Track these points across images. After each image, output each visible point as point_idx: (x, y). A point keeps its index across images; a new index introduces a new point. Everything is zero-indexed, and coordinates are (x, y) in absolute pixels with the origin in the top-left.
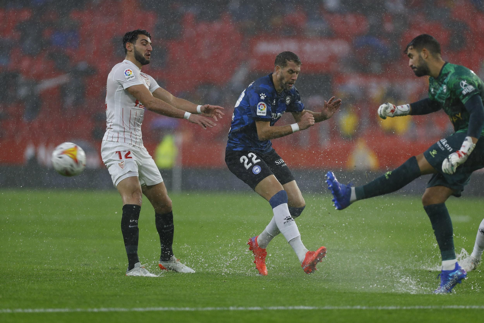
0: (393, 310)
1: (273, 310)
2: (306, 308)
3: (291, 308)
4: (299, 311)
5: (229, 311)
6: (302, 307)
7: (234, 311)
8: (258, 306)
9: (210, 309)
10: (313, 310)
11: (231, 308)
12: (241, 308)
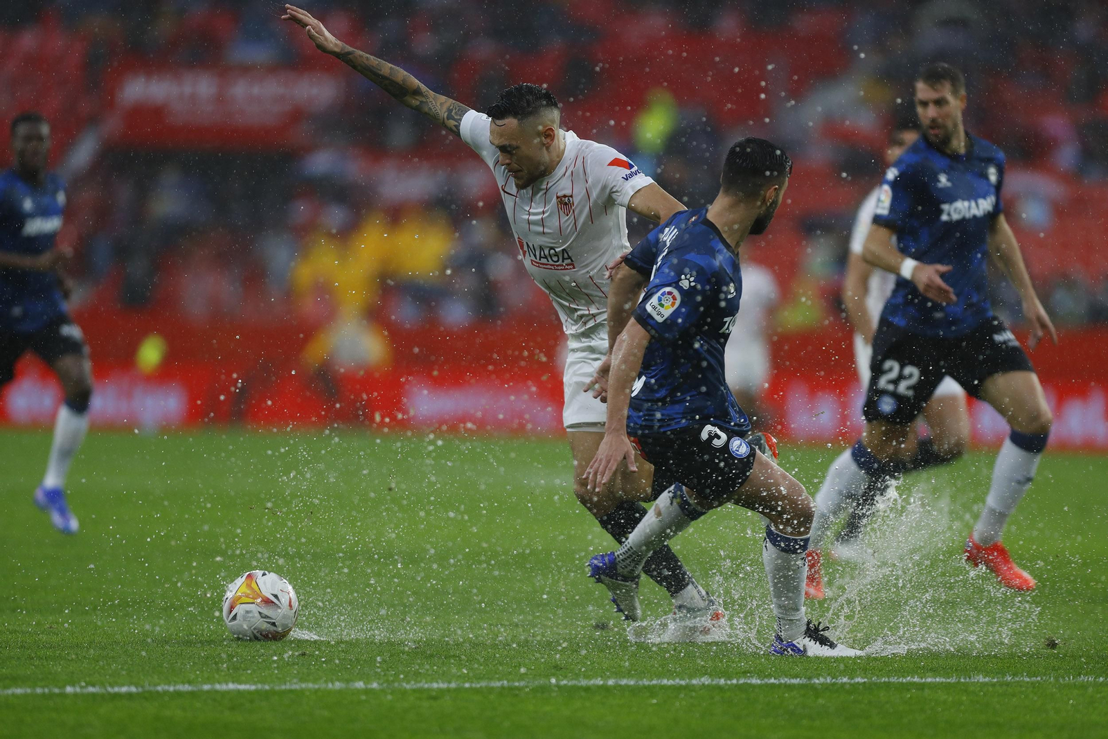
0: (441, 691)
1: (166, 693)
2: (242, 687)
3: (206, 687)
4: (224, 694)
5: (63, 695)
6: (231, 686)
7: (75, 695)
8: (130, 684)
9: (19, 691)
10: (257, 691)
11: (69, 689)
12: (91, 689)
